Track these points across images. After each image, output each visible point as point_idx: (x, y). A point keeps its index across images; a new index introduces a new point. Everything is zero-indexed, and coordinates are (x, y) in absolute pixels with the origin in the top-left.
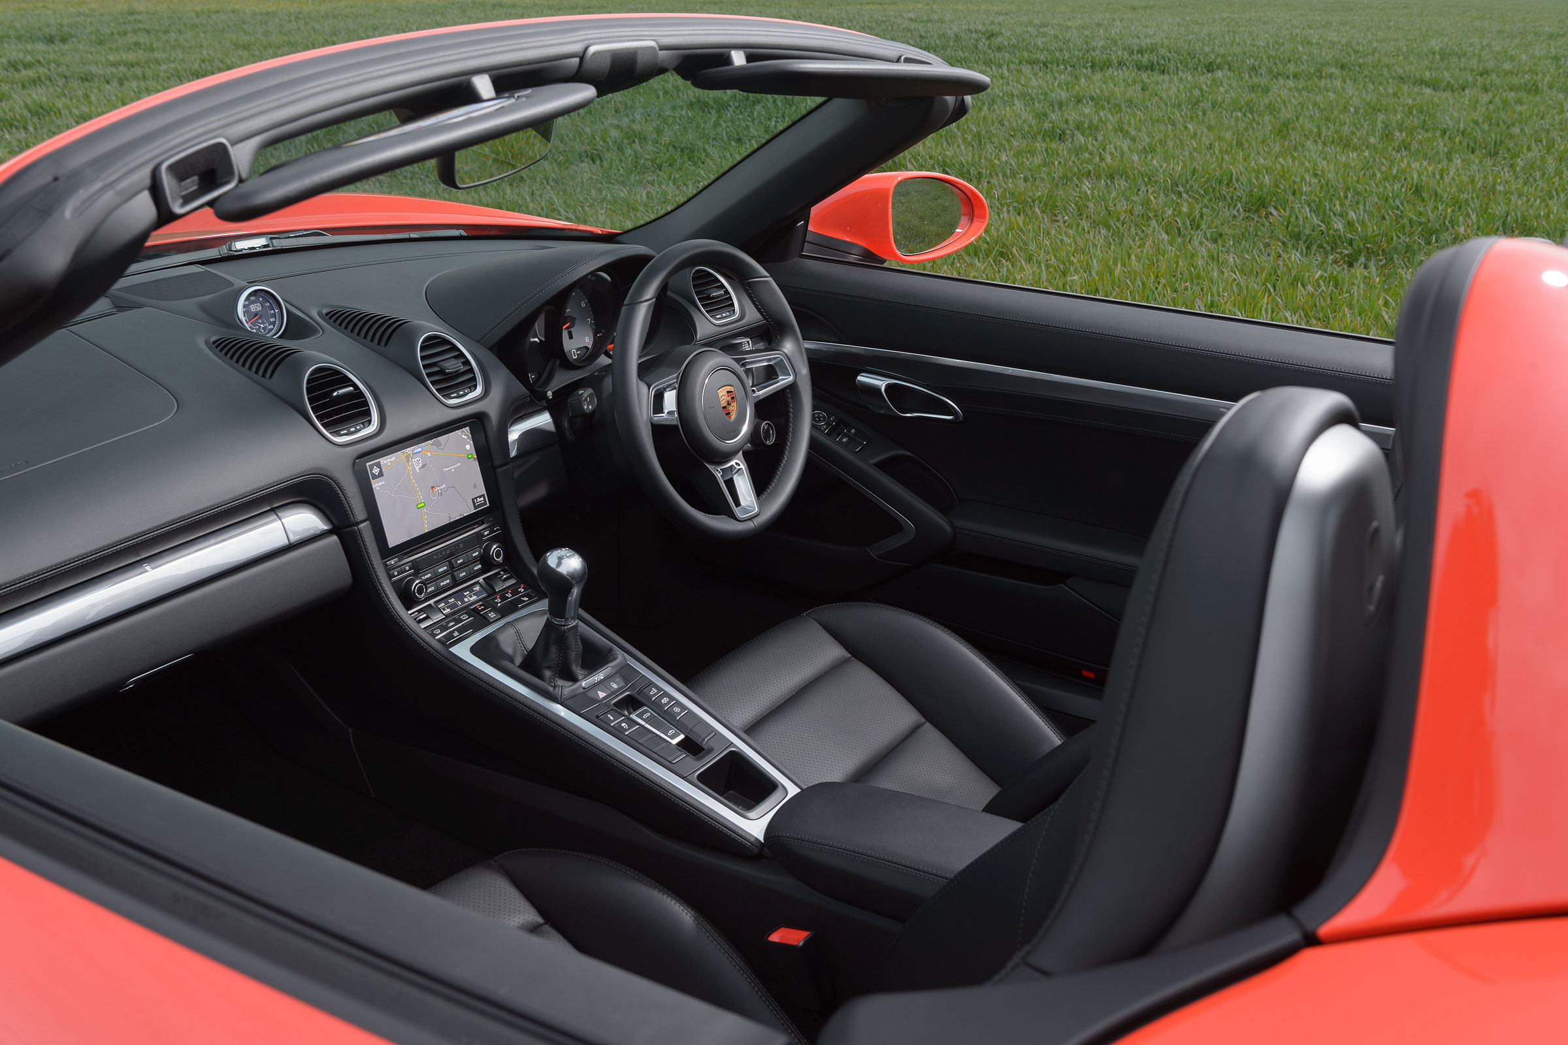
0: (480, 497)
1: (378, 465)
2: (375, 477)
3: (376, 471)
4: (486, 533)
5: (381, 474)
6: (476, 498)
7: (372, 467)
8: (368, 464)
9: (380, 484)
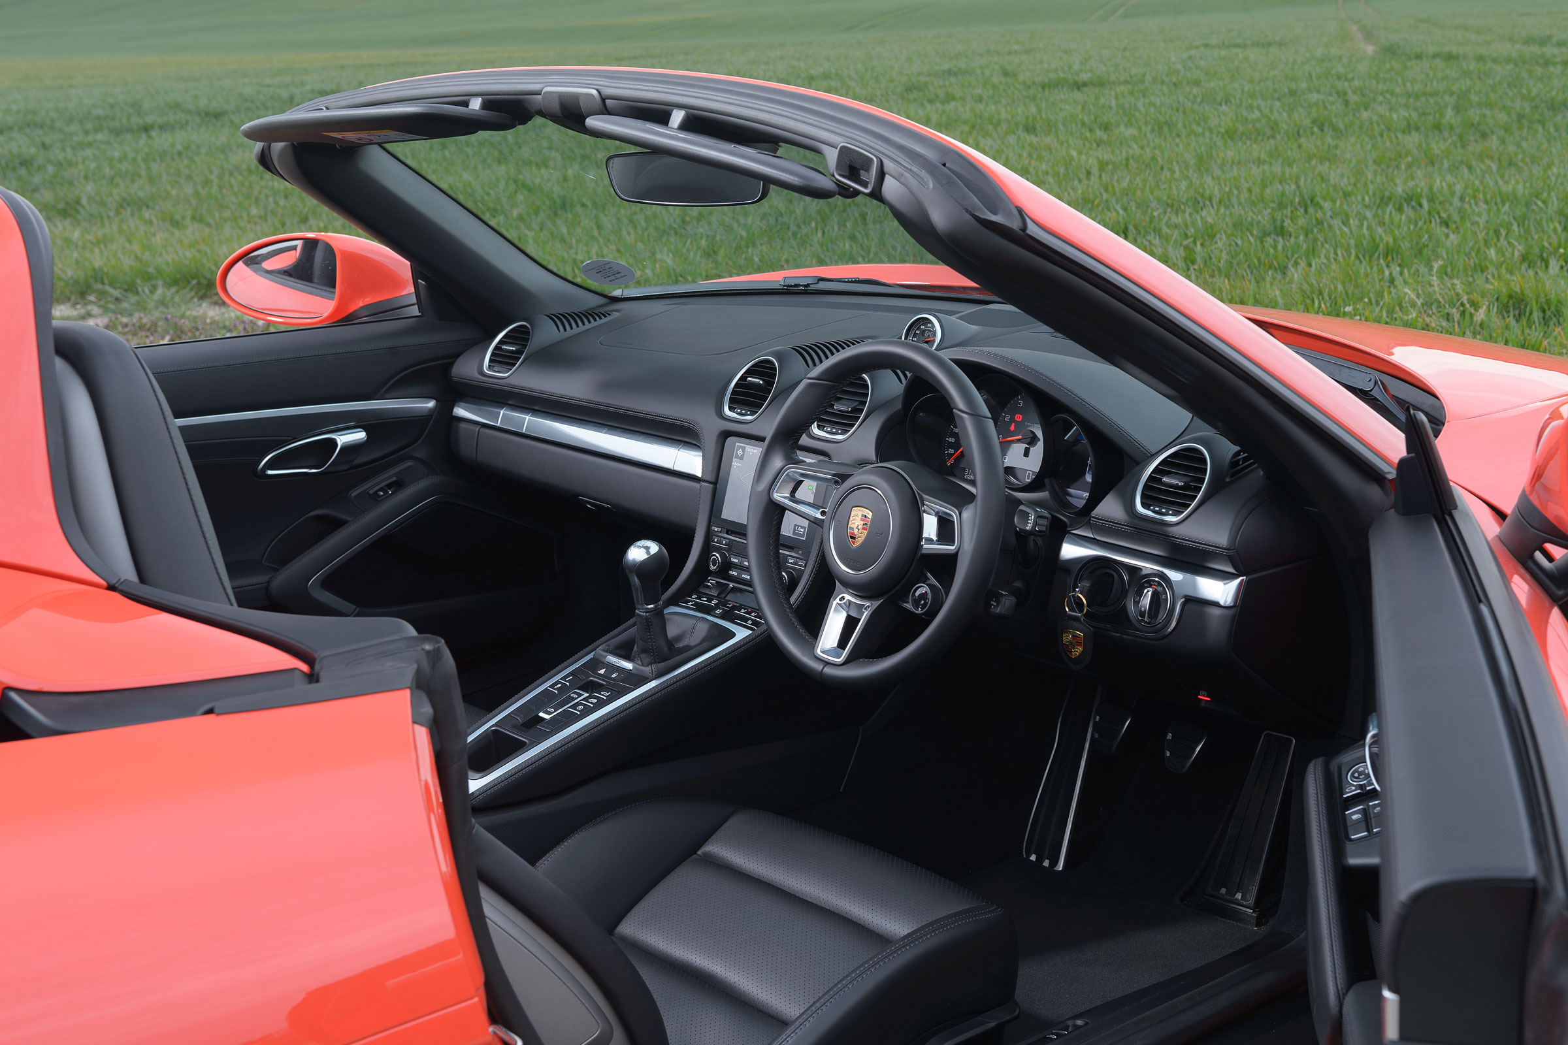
0: (802, 527)
1: (744, 451)
2: (737, 457)
3: (740, 452)
4: (791, 561)
5: (742, 458)
6: (799, 526)
7: (739, 447)
8: (737, 444)
9: (738, 464)
